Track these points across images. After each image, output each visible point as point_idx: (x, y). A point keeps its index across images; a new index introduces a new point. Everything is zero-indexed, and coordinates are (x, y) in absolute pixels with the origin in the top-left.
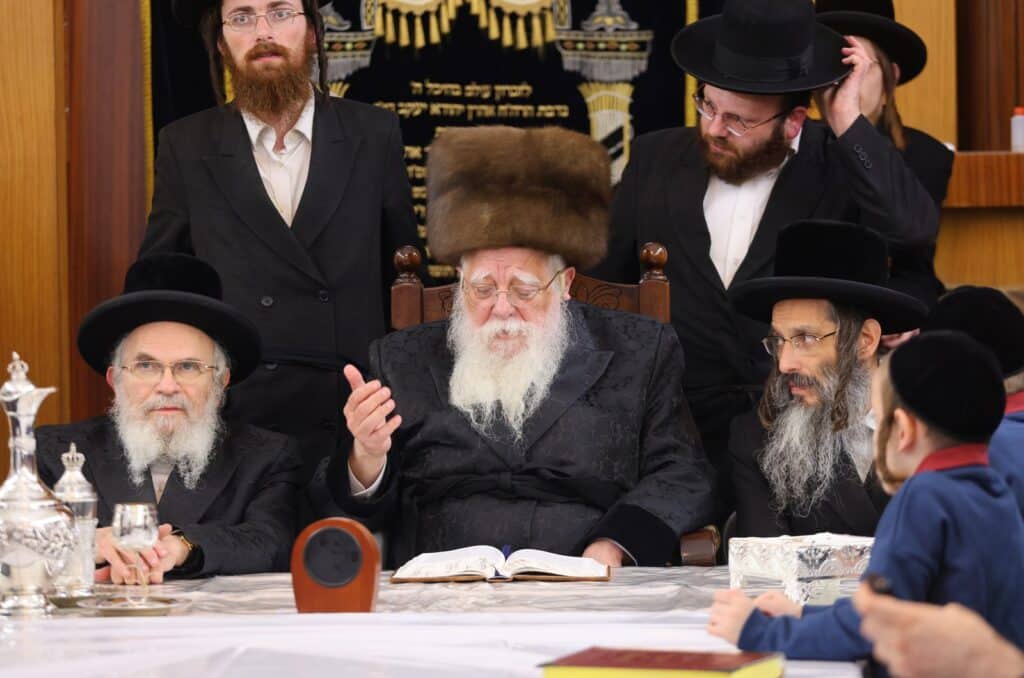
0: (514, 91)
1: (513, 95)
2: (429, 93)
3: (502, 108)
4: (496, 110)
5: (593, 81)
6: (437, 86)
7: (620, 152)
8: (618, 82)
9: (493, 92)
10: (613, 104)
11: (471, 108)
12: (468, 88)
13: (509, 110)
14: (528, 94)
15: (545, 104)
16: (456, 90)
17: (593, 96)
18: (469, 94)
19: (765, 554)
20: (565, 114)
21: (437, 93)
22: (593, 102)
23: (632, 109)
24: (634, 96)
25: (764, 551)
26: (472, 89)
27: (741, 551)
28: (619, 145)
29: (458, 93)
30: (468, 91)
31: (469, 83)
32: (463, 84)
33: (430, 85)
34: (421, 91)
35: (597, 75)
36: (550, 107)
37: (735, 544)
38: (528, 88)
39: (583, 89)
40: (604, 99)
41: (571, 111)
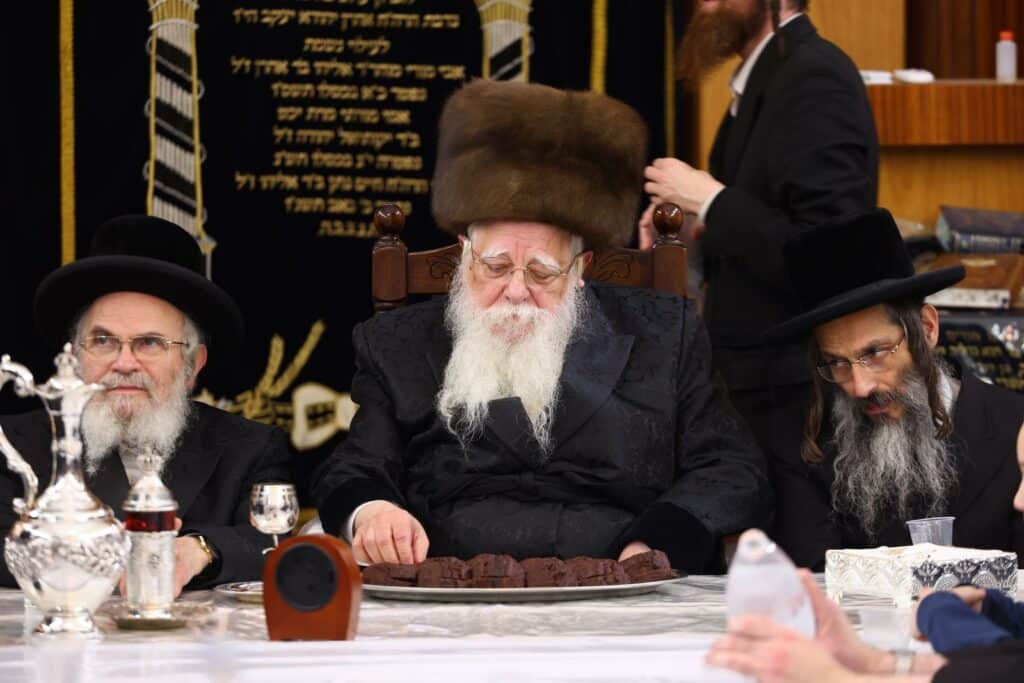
3: (382, 17)
4: (375, 20)
7: (517, 70)
10: (509, 13)
11: (346, 16)
13: (390, 20)
15: (433, 12)
17: (487, 3)
20: (455, 25)
22: (487, 10)
23: (533, 19)
24: (534, 4)
28: (517, 61)
36: (437, 17)
40: (499, 7)
41: (462, 21)
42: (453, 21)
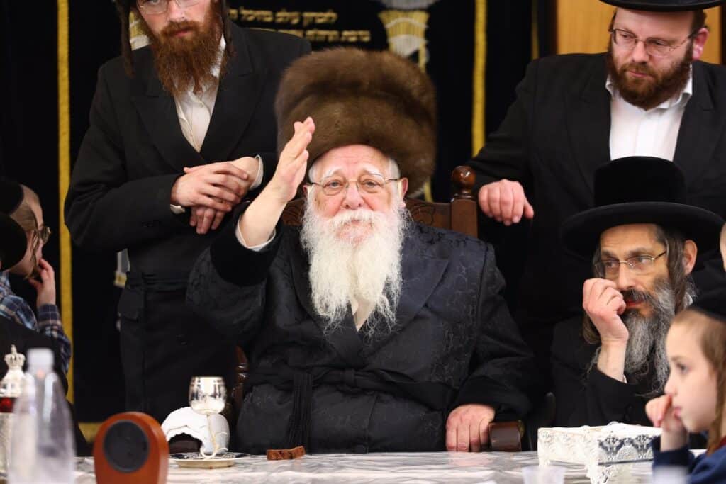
0: (320, 18)
1: (320, 21)
2: (243, 18)
3: (310, 33)
4: (304, 35)
5: (392, 9)
6: (250, 12)
8: (414, 10)
9: (302, 19)
10: (409, 30)
12: (279, 14)
13: (316, 35)
14: (333, 20)
15: (349, 29)
16: (268, 16)
17: (392, 22)
18: (280, 20)
19: (569, 442)
20: (366, 39)
21: (251, 18)
22: (392, 28)
23: (428, 34)
24: (429, 22)
25: (569, 439)
26: (282, 15)
27: (549, 439)
29: (269, 19)
30: (279, 17)
31: (279, 10)
32: (275, 10)
33: (244, 12)
34: (236, 17)
35: (395, 4)
36: (352, 33)
37: (543, 433)
38: (333, 15)
39: (383, 16)
40: (401, 25)
41: (372, 36)
42: (364, 36)
